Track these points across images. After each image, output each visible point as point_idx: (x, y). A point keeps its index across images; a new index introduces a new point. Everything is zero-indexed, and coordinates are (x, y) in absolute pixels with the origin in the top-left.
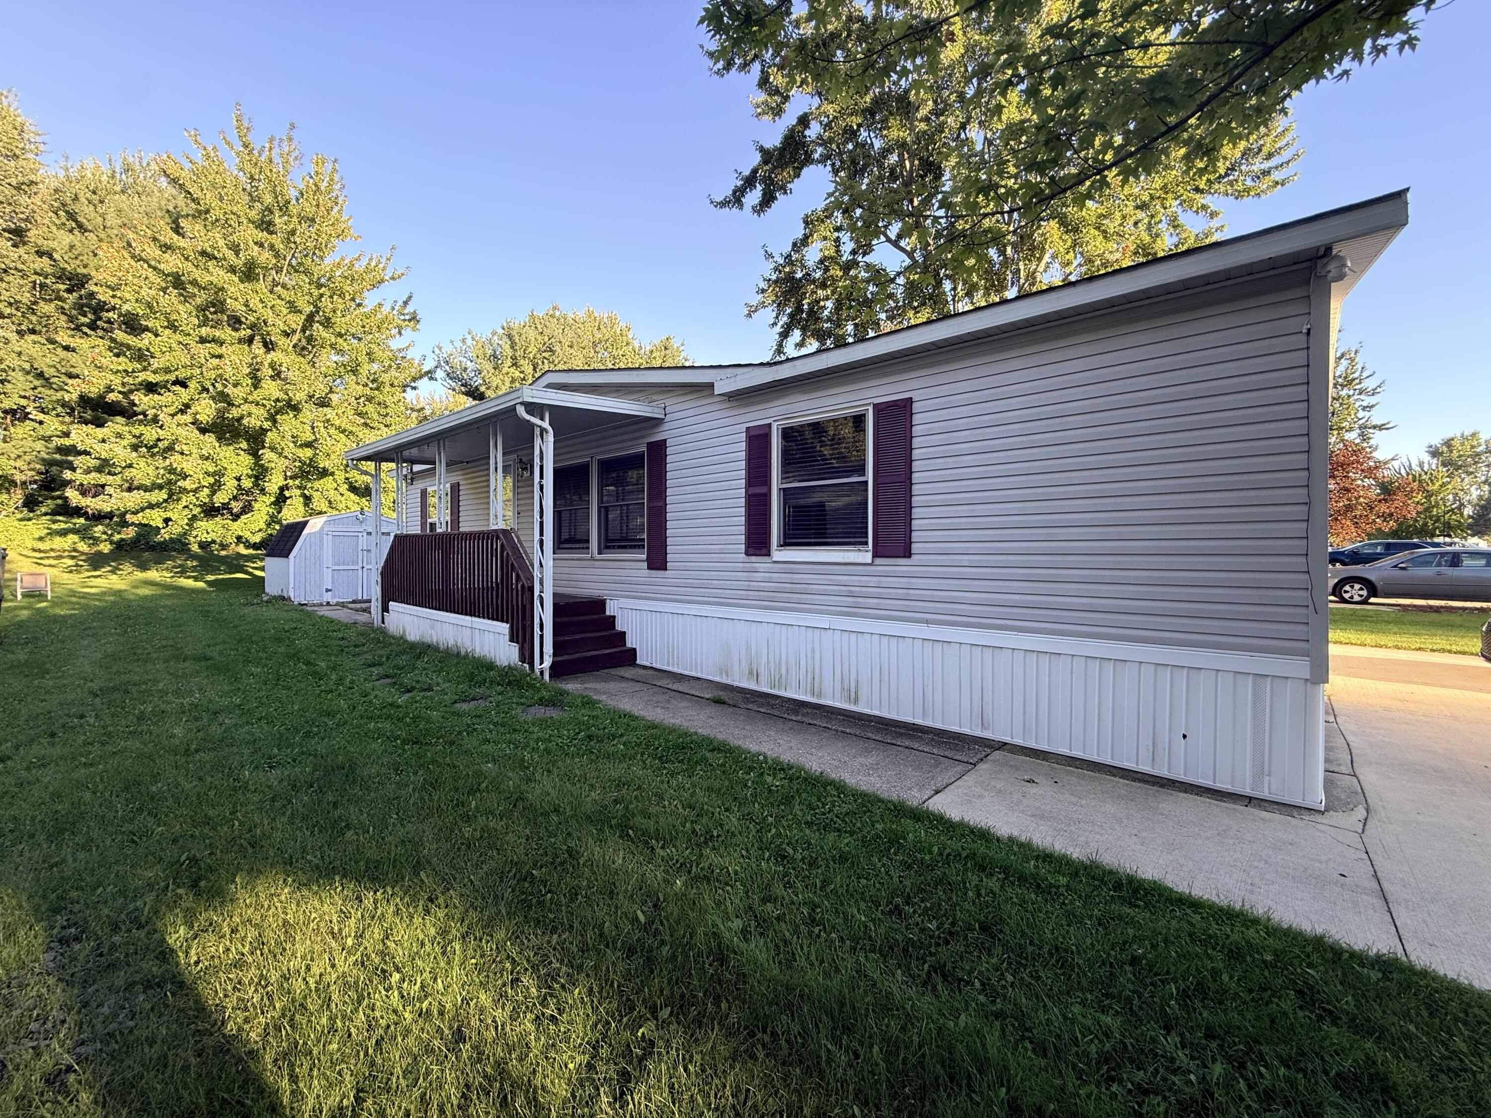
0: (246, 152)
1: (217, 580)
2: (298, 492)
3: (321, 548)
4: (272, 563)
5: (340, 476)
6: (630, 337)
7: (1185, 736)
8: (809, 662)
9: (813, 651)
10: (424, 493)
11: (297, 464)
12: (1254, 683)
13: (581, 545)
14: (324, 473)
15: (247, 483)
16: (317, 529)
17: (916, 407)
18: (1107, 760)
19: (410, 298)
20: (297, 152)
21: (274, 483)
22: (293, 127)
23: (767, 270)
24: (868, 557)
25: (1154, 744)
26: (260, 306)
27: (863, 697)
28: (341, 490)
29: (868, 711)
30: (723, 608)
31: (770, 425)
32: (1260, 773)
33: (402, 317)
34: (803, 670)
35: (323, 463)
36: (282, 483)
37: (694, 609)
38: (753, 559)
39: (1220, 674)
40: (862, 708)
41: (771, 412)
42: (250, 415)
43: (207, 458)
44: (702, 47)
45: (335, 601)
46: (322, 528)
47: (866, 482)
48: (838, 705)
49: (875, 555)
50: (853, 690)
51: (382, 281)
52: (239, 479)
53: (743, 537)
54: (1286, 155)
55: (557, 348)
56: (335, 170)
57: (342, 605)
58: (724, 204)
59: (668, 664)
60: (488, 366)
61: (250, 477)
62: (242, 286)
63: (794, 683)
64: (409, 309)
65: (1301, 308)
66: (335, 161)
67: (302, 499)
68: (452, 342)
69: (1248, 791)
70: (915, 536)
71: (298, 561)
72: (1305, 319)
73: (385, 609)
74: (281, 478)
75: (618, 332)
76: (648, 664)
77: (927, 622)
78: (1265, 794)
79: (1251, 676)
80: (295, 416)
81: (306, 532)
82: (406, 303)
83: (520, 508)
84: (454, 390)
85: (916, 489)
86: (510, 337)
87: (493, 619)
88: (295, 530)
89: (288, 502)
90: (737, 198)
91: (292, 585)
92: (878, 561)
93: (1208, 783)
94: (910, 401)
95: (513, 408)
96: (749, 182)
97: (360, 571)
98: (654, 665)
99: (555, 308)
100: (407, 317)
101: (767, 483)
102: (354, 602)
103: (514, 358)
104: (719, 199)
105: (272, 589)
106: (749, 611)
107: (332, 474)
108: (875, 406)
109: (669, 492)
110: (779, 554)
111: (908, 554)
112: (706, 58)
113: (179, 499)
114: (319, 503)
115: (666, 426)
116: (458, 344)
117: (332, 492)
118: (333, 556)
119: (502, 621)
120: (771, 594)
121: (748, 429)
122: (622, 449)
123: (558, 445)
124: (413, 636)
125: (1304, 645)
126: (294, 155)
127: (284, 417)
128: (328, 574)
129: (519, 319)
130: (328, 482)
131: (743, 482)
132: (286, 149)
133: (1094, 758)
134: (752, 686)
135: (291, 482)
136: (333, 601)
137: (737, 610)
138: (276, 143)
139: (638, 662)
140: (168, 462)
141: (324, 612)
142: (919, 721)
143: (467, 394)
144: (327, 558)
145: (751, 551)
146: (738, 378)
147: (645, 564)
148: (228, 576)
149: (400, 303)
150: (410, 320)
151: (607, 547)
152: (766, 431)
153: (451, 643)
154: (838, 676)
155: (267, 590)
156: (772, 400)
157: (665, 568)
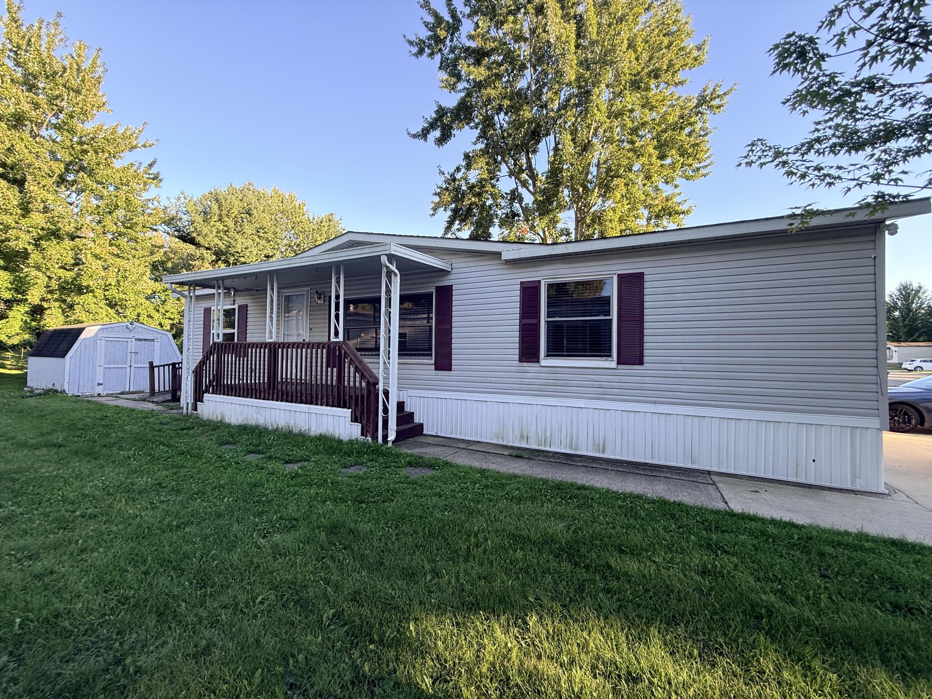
0: (15, 25)
2: (57, 304)
3: (95, 350)
4: (38, 362)
6: (305, 210)
7: (814, 461)
8: (569, 428)
9: (572, 421)
10: (207, 311)
12: (851, 433)
13: (374, 353)
16: (92, 335)
17: (646, 278)
18: (770, 476)
19: (154, 162)
20: (62, 36)
22: (59, 15)
23: (441, 181)
24: (614, 364)
25: (797, 466)
26: (26, 151)
27: (609, 448)
29: (612, 457)
30: (500, 396)
31: (539, 282)
32: (854, 477)
33: (148, 176)
34: (564, 434)
37: (475, 396)
38: (525, 364)
39: (833, 427)
40: (607, 455)
41: (542, 273)
42: (17, 238)
44: (404, 36)
45: (105, 393)
46: (97, 334)
47: (611, 320)
48: (590, 454)
49: (619, 363)
50: (601, 444)
51: (135, 147)
53: (518, 350)
54: (708, 162)
55: (254, 212)
56: (98, 56)
57: (111, 395)
58: (415, 136)
59: (452, 433)
60: (199, 219)
61: (10, 290)
62: (9, 133)
63: (557, 442)
64: (154, 170)
65: (870, 246)
66: (100, 49)
68: (168, 198)
69: (849, 487)
70: (646, 352)
71: (73, 360)
72: (873, 251)
73: (199, 399)
75: (297, 206)
76: (434, 433)
77: (655, 402)
78: (858, 488)
79: (849, 429)
80: (58, 243)
81: (82, 336)
82: (151, 165)
83: (311, 326)
84: (168, 233)
85: (646, 325)
86: (217, 200)
87: (333, 406)
90: (424, 134)
91: (67, 380)
92: (620, 367)
93: (828, 484)
94: (642, 274)
96: (432, 126)
97: (128, 369)
98: (439, 434)
99: (250, 184)
100: (151, 176)
101: (536, 317)
102: (122, 393)
103: (220, 215)
104: (413, 132)
106: (521, 397)
108: (619, 275)
109: (454, 319)
110: (545, 362)
111: (641, 363)
112: (407, 45)
115: (451, 277)
116: (174, 201)
118: (105, 357)
119: (344, 407)
120: (539, 387)
121: (522, 283)
122: (413, 289)
123: (348, 283)
125: (876, 411)
126: (59, 37)
127: (48, 243)
128: (100, 372)
129: (223, 189)
130: (88, 298)
131: (518, 316)
132: (53, 31)
133: (762, 475)
134: (524, 445)
136: (103, 393)
138: (45, 23)
139: (425, 432)
142: (649, 461)
143: (179, 237)
144: (100, 359)
145: (523, 359)
146: (521, 251)
147: (433, 367)
149: (146, 165)
150: (153, 179)
152: (537, 285)
154: (591, 436)
155: (29, 383)
156: (540, 266)
157: (450, 369)
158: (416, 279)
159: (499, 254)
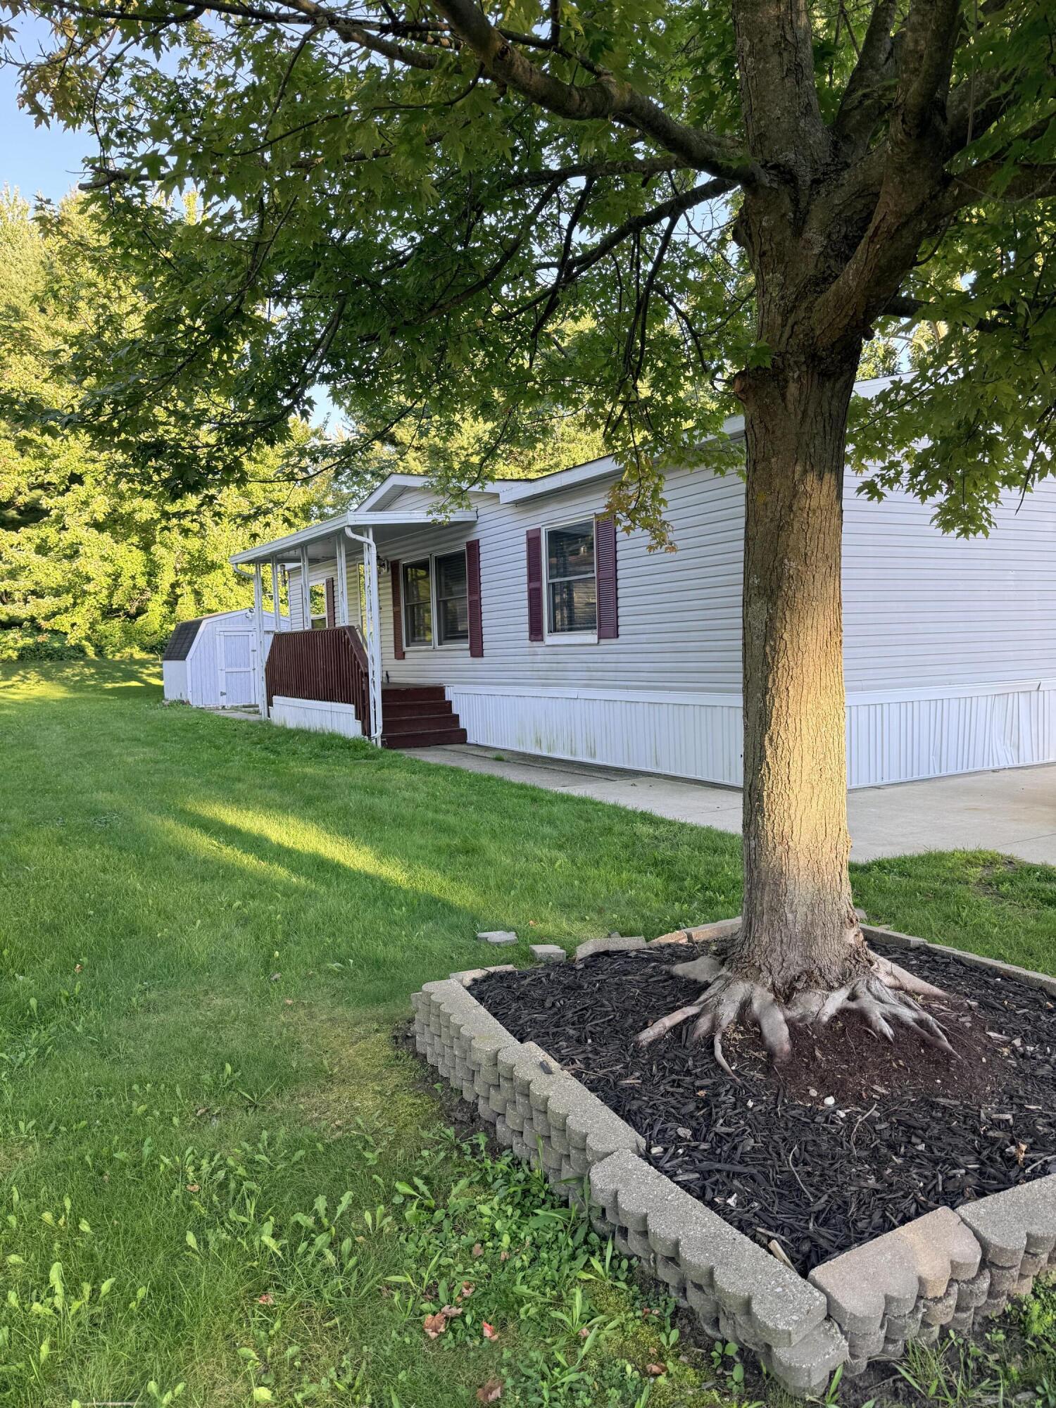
1: (114, 689)
2: (189, 589)
3: (214, 648)
4: (170, 667)
5: (229, 569)
8: (568, 728)
11: (187, 557)
13: (426, 636)
14: (212, 567)
15: (141, 582)
16: (210, 628)
21: (166, 579)
24: (596, 639)
28: (230, 584)
29: (600, 762)
30: (517, 688)
31: (540, 529)
34: (565, 734)
35: (212, 556)
36: (172, 579)
37: (501, 690)
38: (533, 644)
40: (597, 761)
41: (541, 518)
43: (106, 560)
46: (214, 627)
47: (595, 578)
48: (585, 760)
49: (600, 637)
50: (592, 746)
52: (133, 578)
53: (527, 626)
57: (236, 709)
61: (144, 575)
67: (192, 596)
70: (620, 618)
71: (194, 663)
73: (270, 703)
74: (172, 574)
76: (474, 741)
81: (200, 631)
85: (619, 583)
87: (345, 702)
88: (188, 631)
89: (180, 601)
91: (189, 689)
92: (603, 641)
95: (342, 531)
97: (252, 673)
98: (478, 742)
101: (539, 579)
102: (243, 707)
105: (170, 695)
107: (221, 567)
108: (596, 516)
109: (482, 587)
110: (549, 639)
111: (617, 635)
113: (83, 603)
114: (210, 601)
115: (478, 528)
117: (222, 587)
118: (226, 658)
119: (350, 703)
120: (546, 673)
121: (527, 533)
122: (451, 547)
124: (291, 724)
128: (222, 676)
131: (526, 577)
134: (538, 752)
135: (181, 577)
136: (228, 705)
137: (527, 688)
139: (468, 740)
140: (74, 566)
141: (222, 713)
144: (221, 661)
145: (532, 637)
147: (468, 653)
148: (124, 684)
151: (447, 638)
152: (538, 534)
153: (318, 727)
154: (584, 736)
155: (166, 696)
156: (541, 507)
157: (482, 656)
158: (451, 533)
159: (496, 496)
